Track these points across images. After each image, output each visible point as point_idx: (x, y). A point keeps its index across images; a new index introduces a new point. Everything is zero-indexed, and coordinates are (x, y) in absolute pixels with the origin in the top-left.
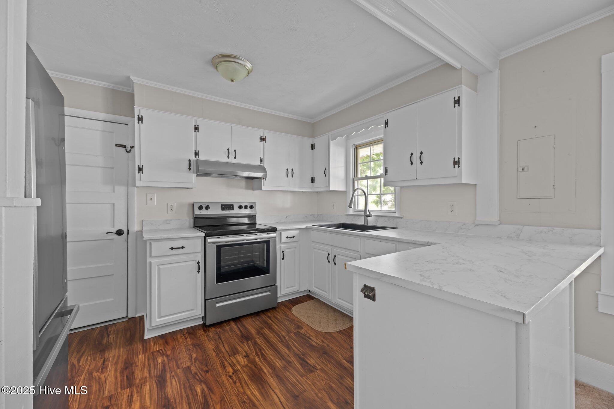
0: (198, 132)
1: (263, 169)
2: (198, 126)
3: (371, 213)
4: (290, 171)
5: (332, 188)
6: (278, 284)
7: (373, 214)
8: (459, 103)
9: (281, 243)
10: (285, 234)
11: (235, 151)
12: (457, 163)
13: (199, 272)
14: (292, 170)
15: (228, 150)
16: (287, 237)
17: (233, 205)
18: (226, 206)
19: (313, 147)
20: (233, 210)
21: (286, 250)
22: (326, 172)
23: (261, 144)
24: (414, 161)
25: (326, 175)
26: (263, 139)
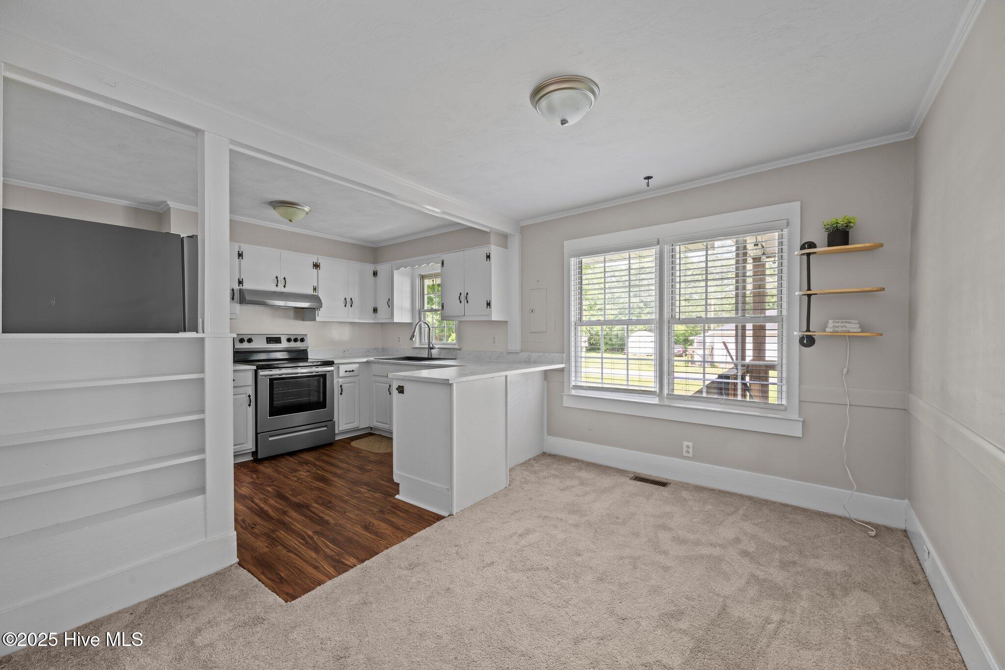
0: (242, 259)
1: (316, 299)
2: (242, 252)
3: (434, 346)
4: (348, 300)
5: (396, 320)
6: (336, 419)
7: (436, 346)
8: (489, 258)
9: (338, 377)
10: (343, 368)
11: (285, 279)
12: (489, 304)
13: (249, 405)
14: (351, 299)
15: (277, 278)
16: (346, 371)
17: (280, 338)
18: (272, 339)
19: (375, 274)
20: (281, 343)
21: (345, 385)
22: (390, 303)
23: (315, 271)
24: (462, 301)
25: (389, 306)
26: (316, 266)
